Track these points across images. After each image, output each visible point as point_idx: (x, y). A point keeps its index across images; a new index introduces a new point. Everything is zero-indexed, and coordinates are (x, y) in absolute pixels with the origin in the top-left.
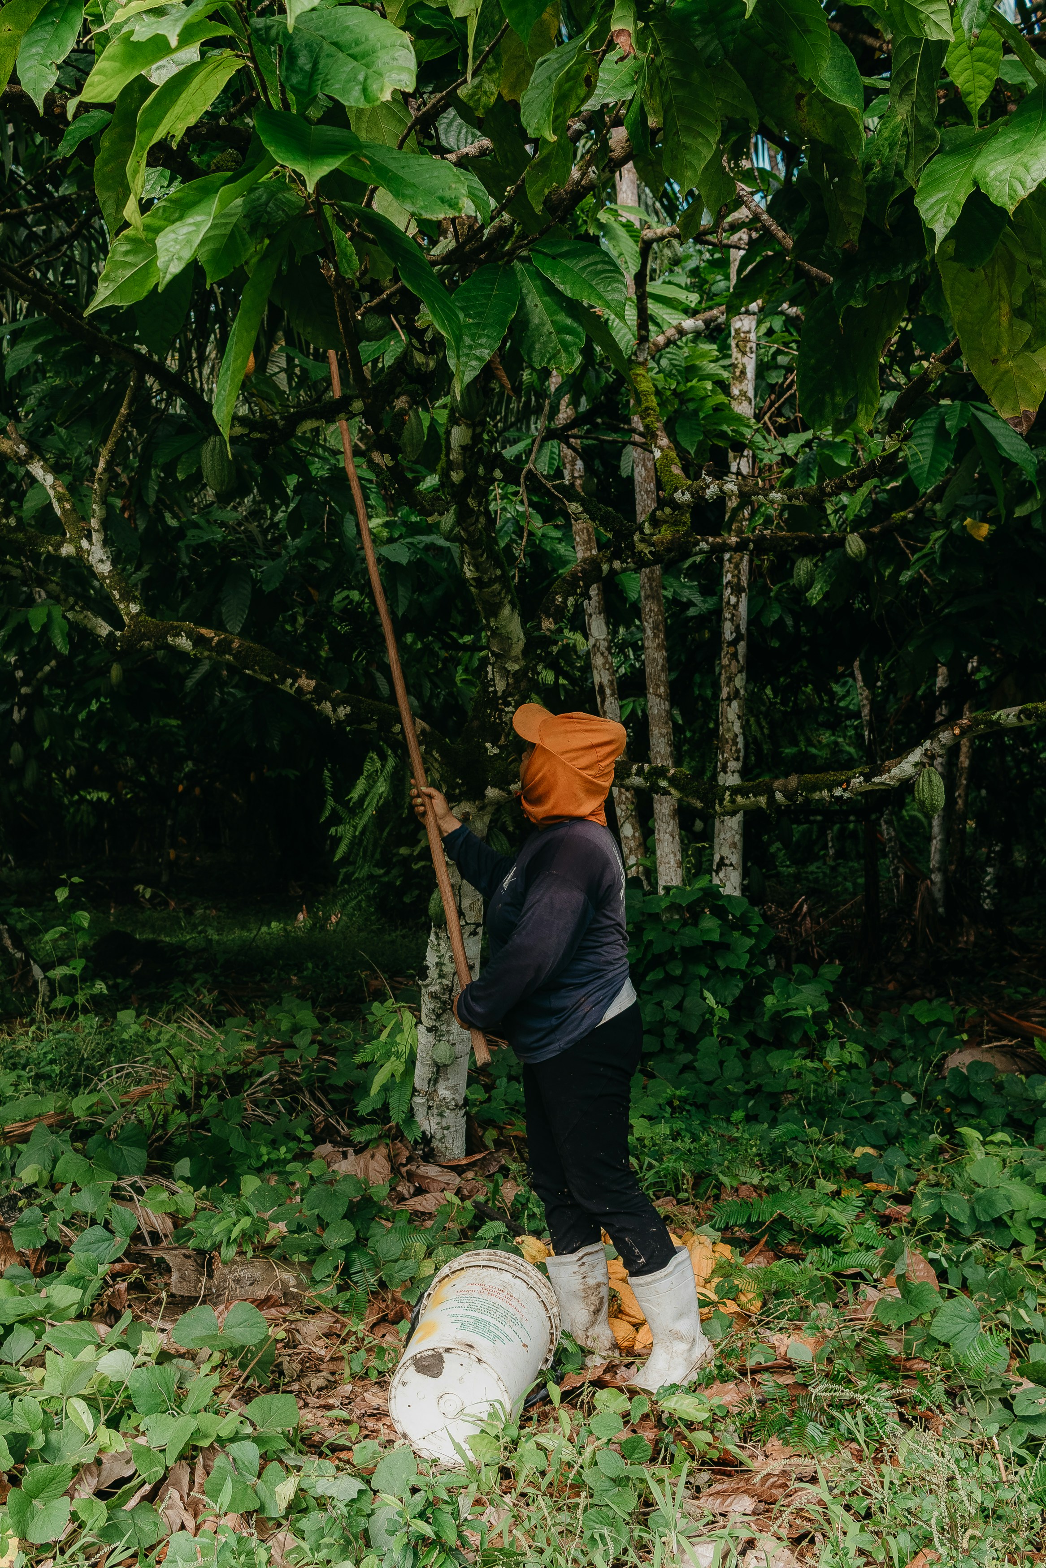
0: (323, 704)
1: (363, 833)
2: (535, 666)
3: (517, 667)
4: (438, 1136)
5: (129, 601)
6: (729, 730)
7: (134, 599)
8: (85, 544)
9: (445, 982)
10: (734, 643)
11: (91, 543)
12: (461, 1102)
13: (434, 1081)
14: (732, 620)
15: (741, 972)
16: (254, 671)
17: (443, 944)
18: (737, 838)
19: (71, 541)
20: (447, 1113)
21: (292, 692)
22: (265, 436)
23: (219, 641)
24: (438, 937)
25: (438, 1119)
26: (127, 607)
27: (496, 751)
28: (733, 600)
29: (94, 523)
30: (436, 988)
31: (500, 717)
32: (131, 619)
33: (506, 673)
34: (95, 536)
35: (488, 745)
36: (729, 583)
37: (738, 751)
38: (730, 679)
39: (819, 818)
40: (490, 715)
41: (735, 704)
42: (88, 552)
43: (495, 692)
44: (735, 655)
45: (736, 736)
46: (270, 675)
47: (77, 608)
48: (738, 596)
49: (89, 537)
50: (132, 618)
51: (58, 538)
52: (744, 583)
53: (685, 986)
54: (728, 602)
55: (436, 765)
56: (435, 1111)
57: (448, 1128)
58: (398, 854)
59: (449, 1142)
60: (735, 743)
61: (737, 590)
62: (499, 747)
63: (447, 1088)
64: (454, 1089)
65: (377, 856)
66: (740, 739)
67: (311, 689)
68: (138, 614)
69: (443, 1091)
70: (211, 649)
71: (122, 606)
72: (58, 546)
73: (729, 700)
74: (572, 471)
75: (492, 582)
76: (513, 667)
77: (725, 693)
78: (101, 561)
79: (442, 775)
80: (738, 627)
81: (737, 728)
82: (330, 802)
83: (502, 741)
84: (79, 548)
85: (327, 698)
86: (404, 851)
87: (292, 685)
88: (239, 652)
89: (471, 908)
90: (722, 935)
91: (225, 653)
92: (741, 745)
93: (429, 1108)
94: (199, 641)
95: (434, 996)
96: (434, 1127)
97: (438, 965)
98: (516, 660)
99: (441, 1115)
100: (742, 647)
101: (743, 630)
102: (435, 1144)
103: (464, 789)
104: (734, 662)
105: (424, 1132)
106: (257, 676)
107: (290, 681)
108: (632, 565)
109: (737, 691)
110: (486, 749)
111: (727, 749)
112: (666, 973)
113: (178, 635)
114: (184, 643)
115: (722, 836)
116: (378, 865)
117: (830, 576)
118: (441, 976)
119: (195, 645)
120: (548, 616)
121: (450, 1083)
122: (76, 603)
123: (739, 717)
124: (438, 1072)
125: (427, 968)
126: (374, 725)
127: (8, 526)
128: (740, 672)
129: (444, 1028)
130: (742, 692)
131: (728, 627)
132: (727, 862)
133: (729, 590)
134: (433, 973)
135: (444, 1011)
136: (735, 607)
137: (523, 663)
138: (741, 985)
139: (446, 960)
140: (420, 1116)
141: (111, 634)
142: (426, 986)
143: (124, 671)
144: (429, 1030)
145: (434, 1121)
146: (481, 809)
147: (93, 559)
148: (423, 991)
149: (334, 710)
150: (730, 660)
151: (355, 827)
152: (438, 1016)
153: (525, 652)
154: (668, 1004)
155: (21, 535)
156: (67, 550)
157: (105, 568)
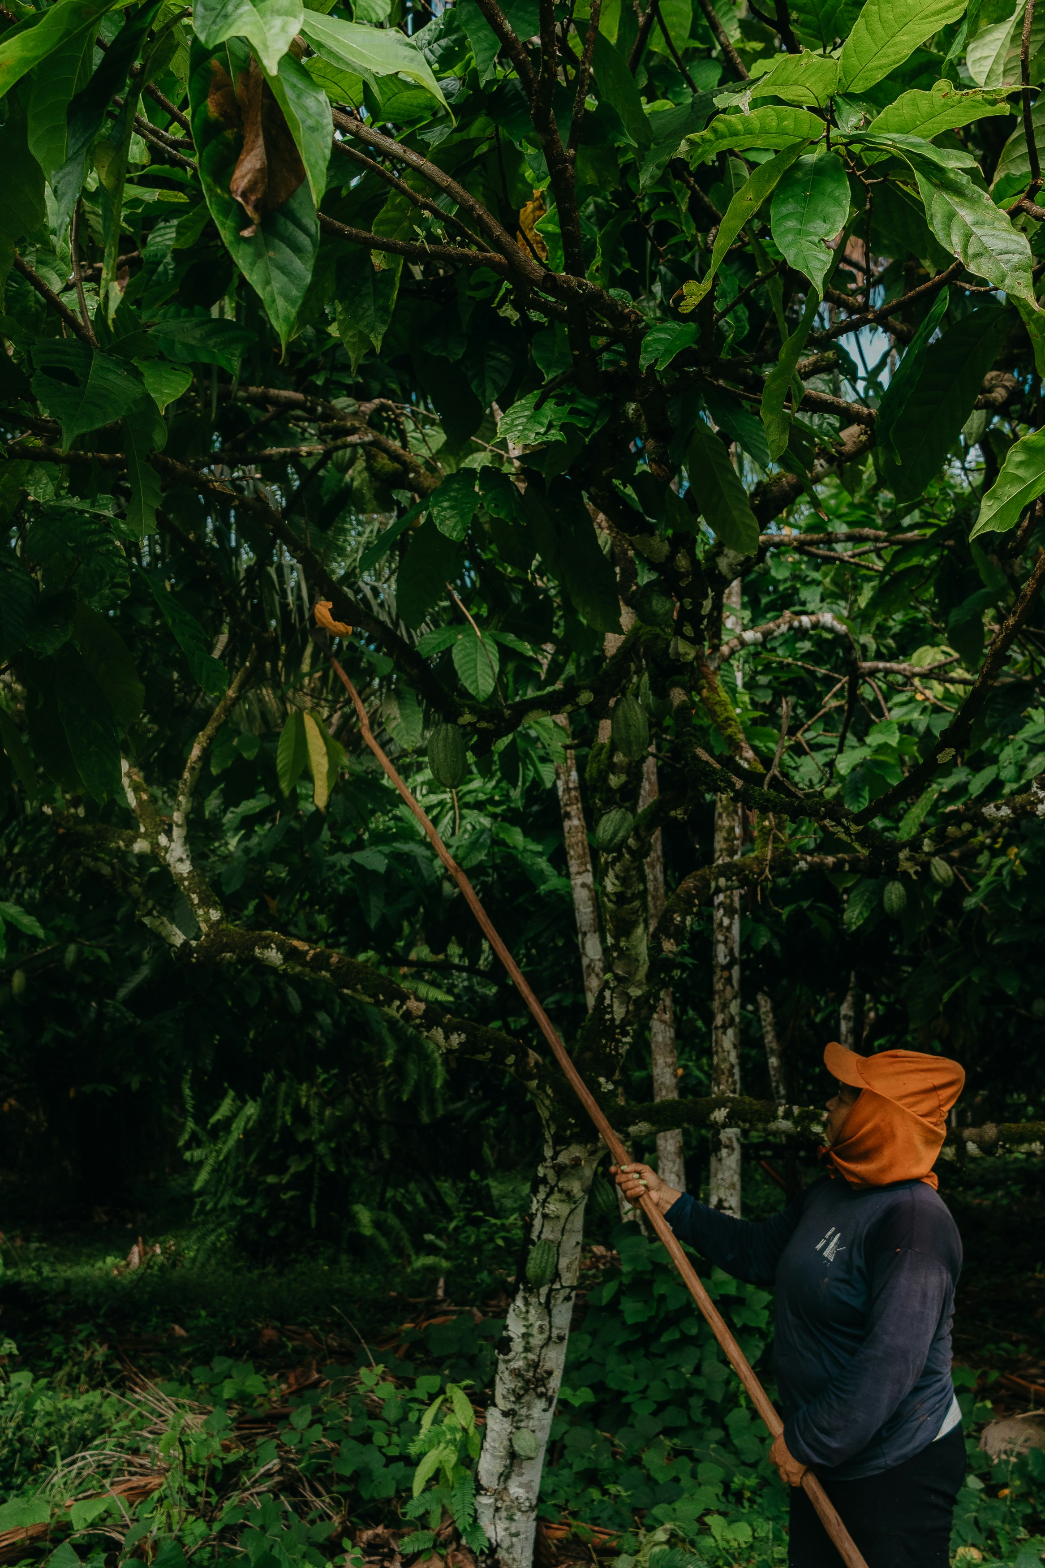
0: (434, 1031)
1: (226, 1159)
2: (658, 992)
3: (639, 993)
4: (505, 1545)
5: (209, 907)
6: (724, 1060)
7: (214, 905)
8: (163, 840)
9: (531, 1356)
10: (728, 967)
11: (171, 840)
12: (534, 1502)
13: (505, 1477)
14: (725, 943)
15: (759, 1330)
16: (355, 990)
17: (532, 1311)
18: (736, 1178)
19: (146, 836)
20: (518, 1516)
21: (398, 1016)
22: (491, 726)
23: (316, 956)
24: (527, 1303)
25: (506, 1524)
26: (207, 913)
27: (611, 1087)
28: (726, 922)
29: (177, 817)
30: (519, 1364)
31: (616, 1049)
32: (210, 927)
33: (626, 998)
34: (176, 832)
35: (602, 1080)
36: (721, 904)
37: (734, 1083)
38: (725, 1006)
39: (769, 1153)
40: (605, 1046)
41: (730, 1032)
42: (167, 849)
43: (613, 1020)
44: (729, 980)
45: (732, 1066)
46: (374, 996)
47: (155, 913)
48: (731, 918)
49: (169, 833)
50: (212, 925)
51: (131, 832)
52: (737, 904)
53: (700, 1347)
54: (721, 924)
55: (547, 1102)
56: (504, 1514)
57: (517, 1535)
58: (265, 1182)
59: (517, 1553)
60: (732, 1075)
61: (730, 911)
62: (614, 1083)
63: (521, 1486)
64: (527, 1486)
65: (241, 1184)
66: (736, 1070)
67: (420, 1013)
68: (219, 922)
69: (516, 1490)
70: (305, 964)
71: (200, 912)
72: (131, 841)
73: (724, 1027)
74: (567, 782)
75: (634, 897)
76: (635, 992)
77: (719, 1020)
78: (181, 860)
79: (552, 1115)
80: (731, 950)
81: (733, 1058)
82: (190, 1125)
83: (617, 1076)
84: (155, 845)
85: (439, 1024)
86: (271, 1179)
87: (399, 1008)
88: (338, 968)
89: (568, 1269)
90: (738, 1288)
91: (321, 969)
92: (737, 1077)
93: (497, 1509)
94: (291, 954)
95: (517, 1374)
96: (501, 1533)
97: (526, 1336)
98: (639, 986)
99: (511, 1518)
100: (736, 971)
101: (737, 955)
102: (501, 1554)
103: (576, 1130)
104: (728, 988)
105: (489, 1540)
106: (357, 996)
107: (397, 1003)
108: (736, 883)
109: (732, 1018)
110: (600, 1085)
111: (723, 1081)
112: (682, 1332)
113: (267, 947)
114: (273, 956)
115: (720, 1176)
116: (242, 1194)
117: (869, 900)
118: (527, 1349)
119: (286, 959)
120: (669, 937)
121: (525, 1479)
122: (154, 908)
123: (735, 1046)
124: (512, 1464)
125: (510, 1339)
126: (489, 1055)
127: (76, 816)
128: (735, 997)
129: (524, 1412)
130: (737, 1019)
131: (721, 950)
132: (726, 1204)
133: (721, 911)
134: (517, 1345)
135: (527, 1391)
136: (729, 929)
137: (645, 988)
138: (762, 1345)
139: (535, 1331)
140: (485, 1521)
141: (186, 944)
142: (507, 1362)
143: (28, 979)
144: (505, 1414)
145: (501, 1525)
146: (592, 1153)
147: (170, 858)
148: (501, 1367)
149: (447, 1038)
150: (724, 985)
151: (219, 1152)
152: (519, 1398)
153: (649, 976)
154: (686, 1370)
155: (89, 828)
156: (141, 846)
157: (184, 868)
